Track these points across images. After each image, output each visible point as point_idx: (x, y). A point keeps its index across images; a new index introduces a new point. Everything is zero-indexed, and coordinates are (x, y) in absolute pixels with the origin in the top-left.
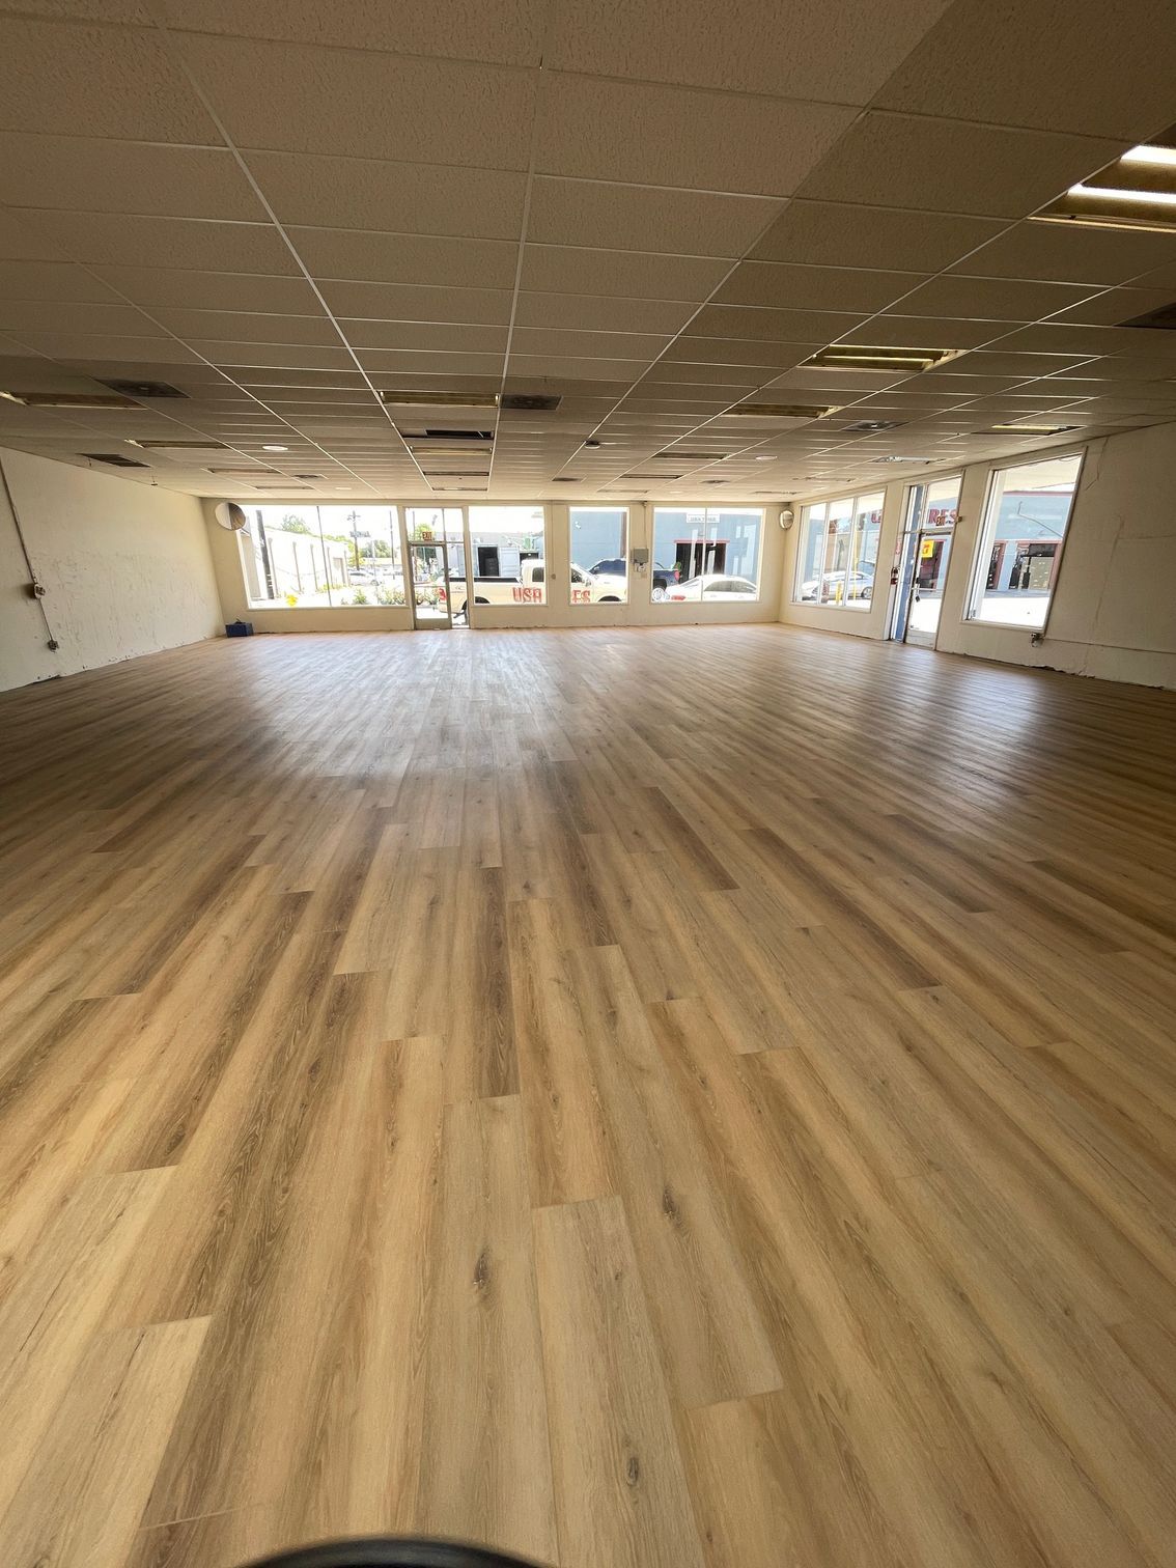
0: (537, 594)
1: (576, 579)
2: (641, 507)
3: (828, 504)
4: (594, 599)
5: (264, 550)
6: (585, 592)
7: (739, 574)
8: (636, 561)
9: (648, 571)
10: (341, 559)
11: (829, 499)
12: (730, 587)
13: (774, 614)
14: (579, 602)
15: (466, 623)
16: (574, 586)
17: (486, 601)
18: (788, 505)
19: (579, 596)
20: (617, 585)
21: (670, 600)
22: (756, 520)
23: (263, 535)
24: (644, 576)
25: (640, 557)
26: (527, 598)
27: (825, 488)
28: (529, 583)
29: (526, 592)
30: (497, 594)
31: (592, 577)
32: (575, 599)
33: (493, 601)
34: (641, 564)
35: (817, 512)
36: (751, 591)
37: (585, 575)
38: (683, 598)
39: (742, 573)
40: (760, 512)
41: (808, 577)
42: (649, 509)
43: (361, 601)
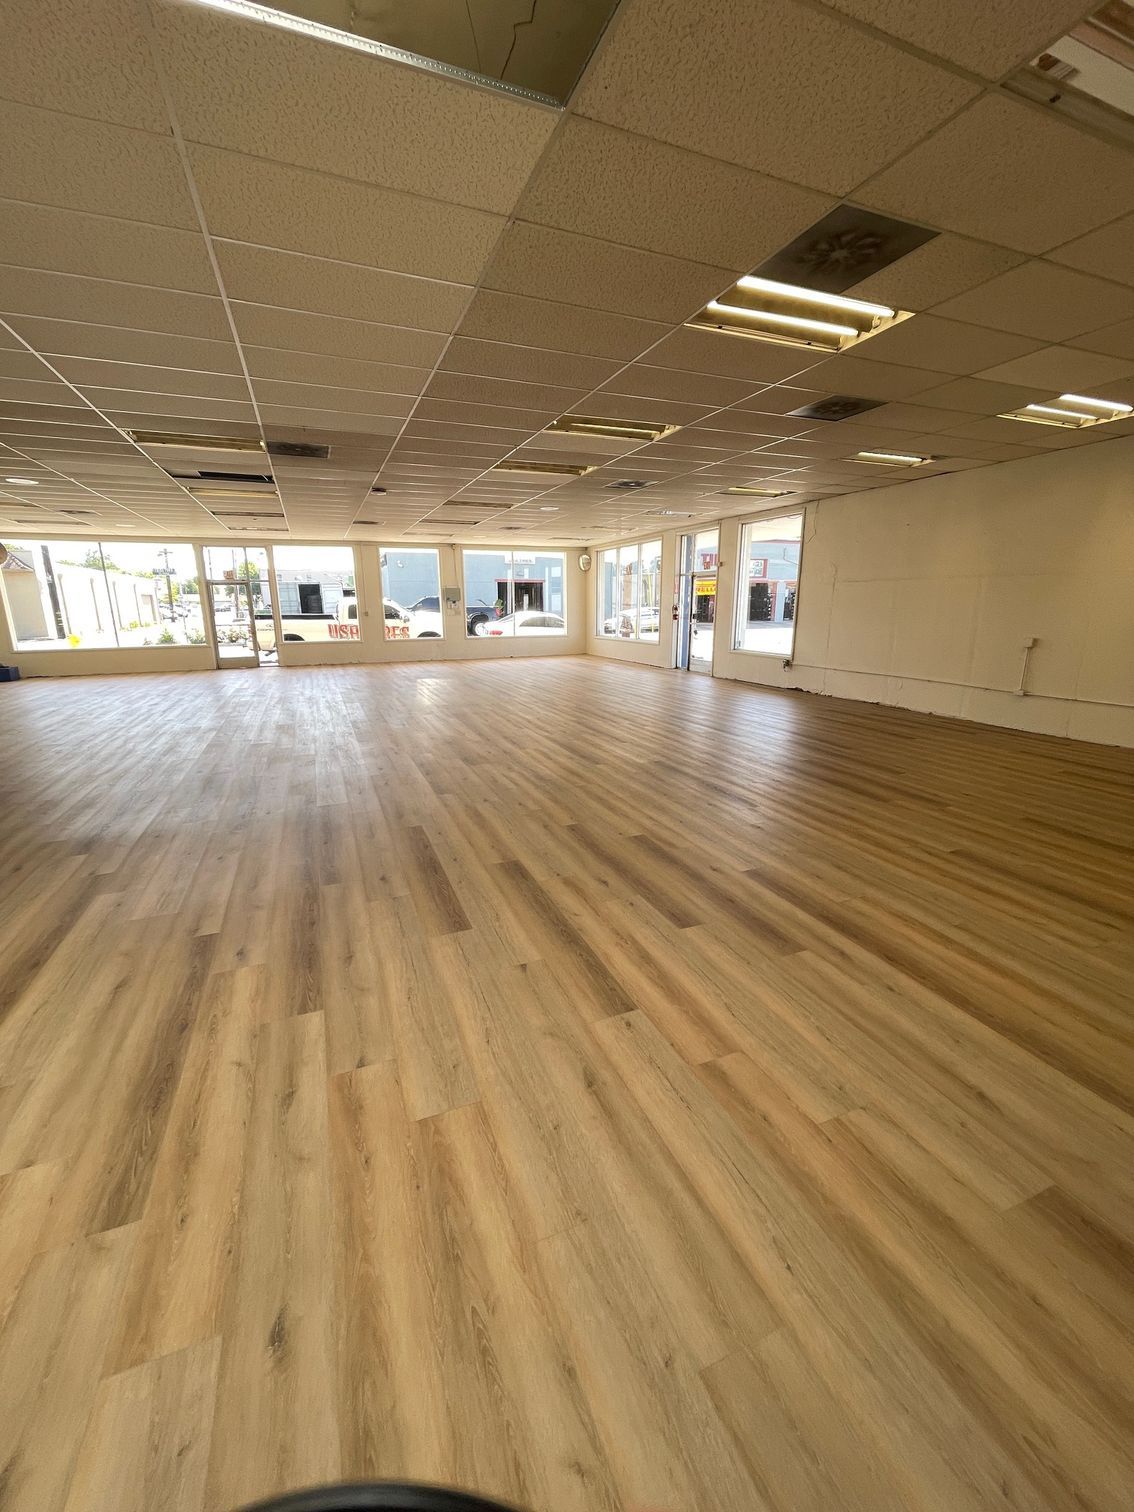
0: (355, 631)
1: (392, 615)
2: (449, 549)
3: (618, 549)
4: (414, 634)
5: (52, 586)
6: (403, 629)
7: (550, 611)
8: (448, 599)
9: (461, 608)
10: (151, 596)
11: (618, 545)
12: (544, 623)
13: (581, 647)
14: (398, 638)
15: (278, 661)
16: (390, 623)
17: (300, 638)
18: (585, 550)
19: (397, 632)
20: (433, 621)
21: (489, 635)
22: (558, 562)
23: (49, 570)
24: (457, 613)
25: (452, 596)
26: (345, 635)
27: (614, 537)
28: (344, 619)
29: (342, 629)
30: (313, 631)
31: (410, 614)
32: (394, 635)
33: (308, 638)
34: (454, 602)
35: (609, 556)
36: (562, 626)
37: (403, 613)
38: (500, 633)
39: (553, 609)
40: (562, 555)
41: (608, 615)
42: (458, 551)
43: (168, 639)
